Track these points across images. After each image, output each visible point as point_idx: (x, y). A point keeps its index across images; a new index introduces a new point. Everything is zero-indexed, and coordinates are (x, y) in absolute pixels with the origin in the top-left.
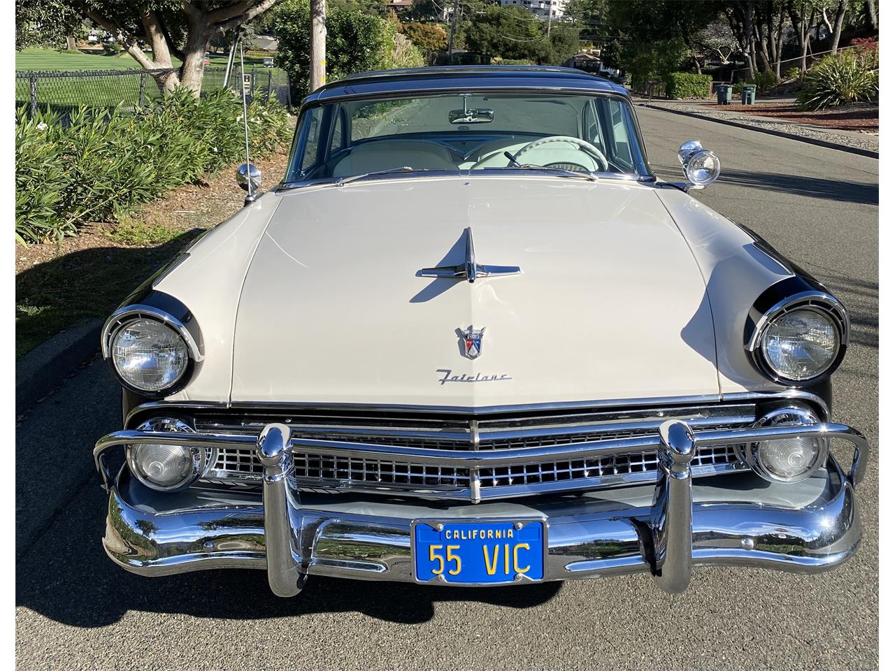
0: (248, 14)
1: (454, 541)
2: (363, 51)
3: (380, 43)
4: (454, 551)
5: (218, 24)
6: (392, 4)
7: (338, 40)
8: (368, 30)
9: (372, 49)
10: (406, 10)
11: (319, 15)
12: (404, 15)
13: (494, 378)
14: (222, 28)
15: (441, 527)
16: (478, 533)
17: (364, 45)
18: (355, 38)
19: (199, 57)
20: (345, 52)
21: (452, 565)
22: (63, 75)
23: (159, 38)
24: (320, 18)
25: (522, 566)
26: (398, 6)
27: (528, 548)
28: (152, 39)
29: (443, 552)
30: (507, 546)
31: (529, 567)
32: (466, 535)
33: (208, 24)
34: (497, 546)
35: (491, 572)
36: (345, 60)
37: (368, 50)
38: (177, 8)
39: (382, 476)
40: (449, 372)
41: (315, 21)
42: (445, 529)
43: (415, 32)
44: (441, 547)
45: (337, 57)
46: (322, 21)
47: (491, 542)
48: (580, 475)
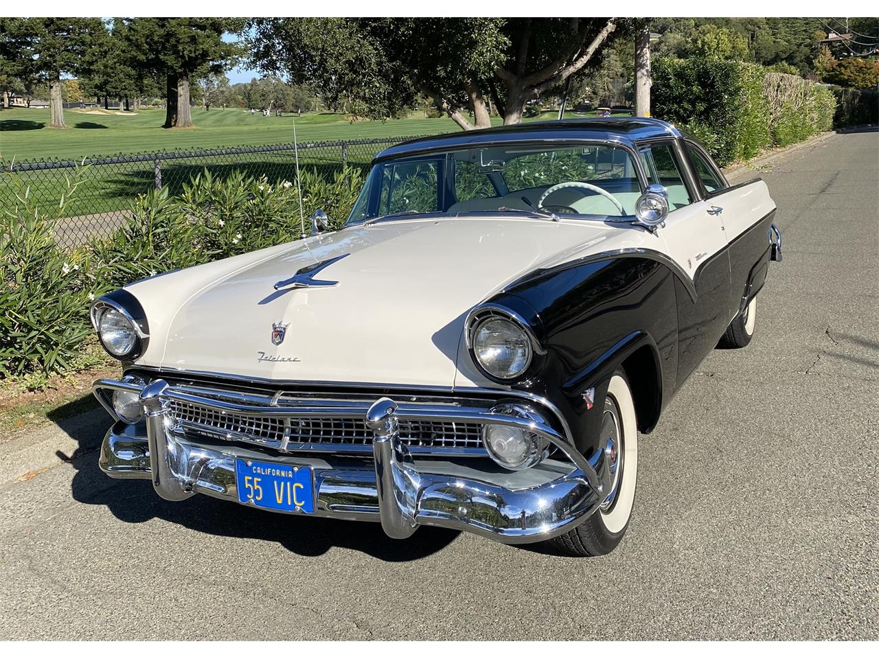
0: (562, 75)
1: (259, 475)
2: (720, 98)
3: (739, 89)
4: (258, 482)
5: (533, 87)
6: (827, 40)
7: (695, 88)
8: (727, 76)
9: (731, 95)
10: (843, 45)
11: (643, 68)
12: (841, 51)
13: (289, 360)
14: (536, 90)
15: (250, 463)
16: (271, 471)
17: (722, 92)
18: (712, 85)
19: (515, 118)
20: (703, 100)
21: (257, 492)
22: (373, 142)
23: (480, 104)
24: (644, 71)
25: (299, 501)
26: (834, 41)
27: (302, 487)
28: (473, 105)
29: (251, 482)
30: (288, 483)
31: (303, 502)
32: (264, 472)
33: (524, 87)
34: (282, 483)
35: (280, 501)
36: (702, 109)
37: (726, 97)
38: (487, 76)
39: (241, 428)
40: (263, 353)
41: (639, 74)
42: (253, 465)
43: (846, 69)
44: (250, 478)
45: (694, 106)
46: (646, 73)
47: (279, 479)
48: (360, 441)
